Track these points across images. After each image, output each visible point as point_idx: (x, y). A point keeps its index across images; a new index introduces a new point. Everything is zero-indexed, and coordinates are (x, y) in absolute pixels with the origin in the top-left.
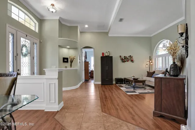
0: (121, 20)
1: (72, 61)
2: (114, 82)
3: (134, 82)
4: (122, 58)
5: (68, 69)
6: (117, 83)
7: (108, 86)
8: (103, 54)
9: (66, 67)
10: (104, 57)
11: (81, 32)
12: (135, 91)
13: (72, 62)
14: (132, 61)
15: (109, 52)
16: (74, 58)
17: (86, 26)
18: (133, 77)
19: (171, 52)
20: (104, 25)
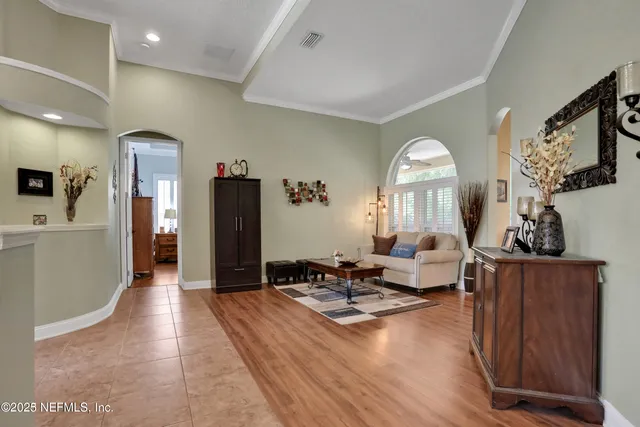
0: (312, 39)
1: (80, 189)
2: (264, 279)
3: (349, 276)
4: (293, 189)
5: (50, 226)
6: (275, 280)
7: (246, 293)
8: (220, 167)
9: (40, 219)
10: (224, 179)
11: (120, 62)
12: (357, 307)
13: (74, 193)
14: (324, 200)
15: (243, 164)
16: (88, 177)
17: (153, 37)
18: (337, 258)
19: (550, 168)
20: (234, 50)
